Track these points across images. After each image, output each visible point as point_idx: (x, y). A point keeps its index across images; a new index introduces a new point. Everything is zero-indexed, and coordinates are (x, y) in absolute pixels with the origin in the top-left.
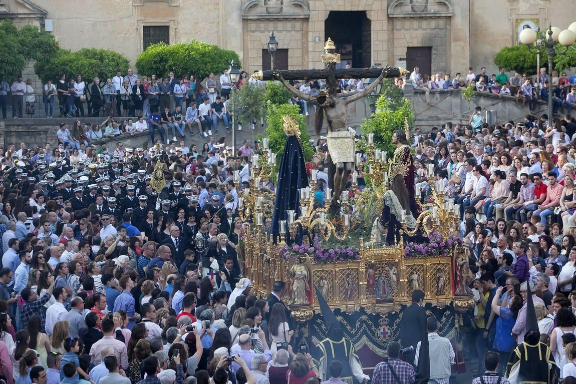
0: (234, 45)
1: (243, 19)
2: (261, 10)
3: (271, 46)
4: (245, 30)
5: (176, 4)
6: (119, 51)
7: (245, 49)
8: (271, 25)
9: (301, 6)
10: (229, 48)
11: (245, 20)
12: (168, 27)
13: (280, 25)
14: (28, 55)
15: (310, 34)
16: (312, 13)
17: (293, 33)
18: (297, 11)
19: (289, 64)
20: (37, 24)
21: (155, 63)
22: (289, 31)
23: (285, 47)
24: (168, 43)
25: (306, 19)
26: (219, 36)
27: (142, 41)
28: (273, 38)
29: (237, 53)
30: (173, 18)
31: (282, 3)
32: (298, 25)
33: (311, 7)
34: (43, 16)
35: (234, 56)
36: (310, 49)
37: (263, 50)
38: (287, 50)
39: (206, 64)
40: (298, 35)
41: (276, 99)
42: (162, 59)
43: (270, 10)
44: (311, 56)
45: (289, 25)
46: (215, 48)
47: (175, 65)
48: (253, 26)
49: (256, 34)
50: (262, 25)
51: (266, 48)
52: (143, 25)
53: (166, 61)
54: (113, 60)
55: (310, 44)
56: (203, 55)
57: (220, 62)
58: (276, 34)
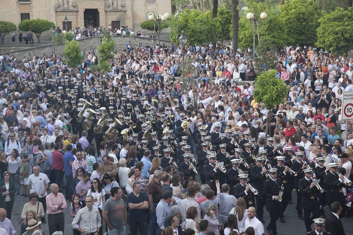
0: (53, 20)
1: (56, 11)
2: (61, 8)
3: (66, 20)
4: (56, 15)
5: (32, 6)
6: (12, 22)
7: (56, 21)
8: (65, 14)
9: (75, 7)
10: (51, 21)
11: (56, 12)
12: (29, 14)
13: (68, 13)
15: (79, 16)
16: (79, 10)
17: (73, 16)
19: (72, 26)
21: (25, 26)
22: (72, 16)
23: (70, 21)
24: (29, 19)
25: (77, 11)
26: (47, 17)
27: (20, 18)
28: (66, 18)
29: (54, 23)
30: (31, 11)
31: (69, 6)
32: (75, 13)
33: (79, 7)
35: (53, 24)
36: (79, 22)
37: (63, 22)
38: (71, 22)
39: (43, 26)
40: (75, 17)
41: (68, 38)
42: (27, 25)
43: (65, 8)
44: (79, 24)
45: (71, 13)
46: (46, 21)
47: (32, 27)
48: (59, 14)
49: (60, 16)
50: (62, 13)
51: (64, 21)
52: (20, 13)
53: (29, 25)
54: (10, 25)
55: (79, 20)
56: (42, 23)
57: (48, 26)
58: (67, 16)
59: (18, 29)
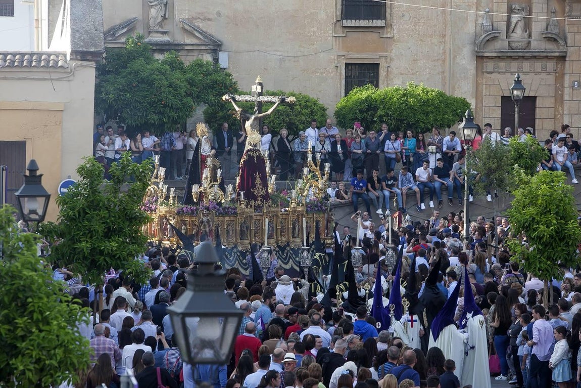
0: (464, 91)
1: (477, 56)
2: (501, 45)
3: (515, 92)
4: (480, 71)
5: (389, 36)
6: (313, 96)
7: (478, 95)
8: (514, 65)
9: (555, 40)
10: (458, 94)
11: (480, 58)
12: (378, 65)
13: (526, 65)
14: (198, 99)
15: (567, 77)
16: (570, 50)
17: (544, 76)
18: (550, 46)
19: (537, 116)
20: (208, 58)
21: (361, 111)
22: (539, 73)
23: (532, 94)
24: (377, 86)
25: (562, 58)
26: (444, 79)
27: (343, 82)
28: (518, 82)
29: (469, 102)
30: (385, 54)
31: (530, 36)
32: (551, 65)
33: (569, 42)
34: (216, 47)
35: (465, 104)
36: (566, 97)
37: (503, 98)
38: (535, 97)
39: (427, 114)
40: (551, 79)
42: (370, 106)
43: (514, 45)
44: (566, 106)
45: (538, 65)
46: (441, 94)
47: (387, 115)
48: (490, 66)
49: (493, 76)
50: (502, 64)
51: (507, 94)
52: (345, 62)
53: (376, 109)
54: (306, 107)
55: (567, 91)
56: (425, 103)
57: (446, 113)
58: (522, 77)
59: (331, 119)
